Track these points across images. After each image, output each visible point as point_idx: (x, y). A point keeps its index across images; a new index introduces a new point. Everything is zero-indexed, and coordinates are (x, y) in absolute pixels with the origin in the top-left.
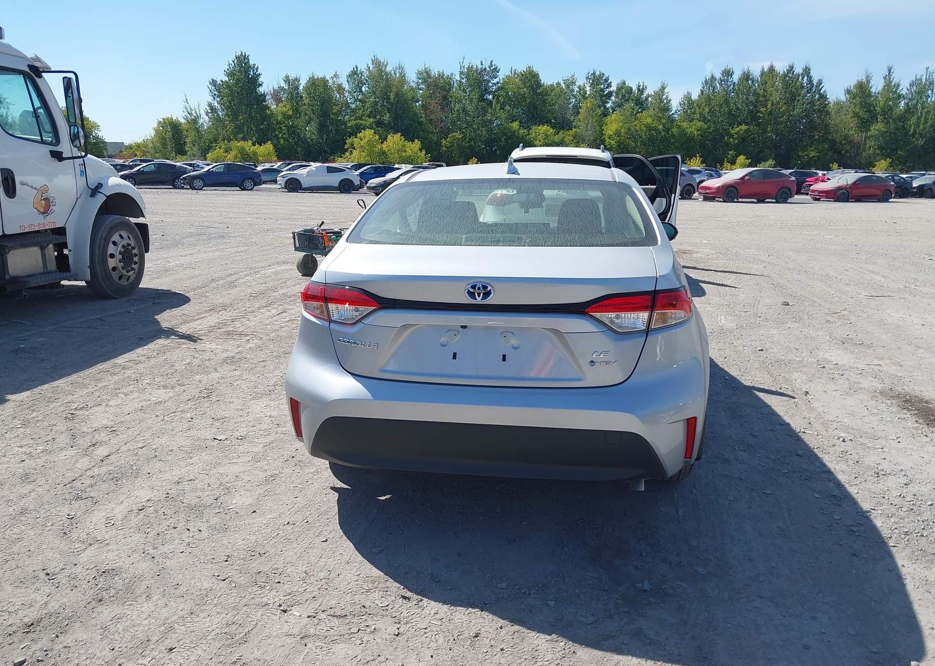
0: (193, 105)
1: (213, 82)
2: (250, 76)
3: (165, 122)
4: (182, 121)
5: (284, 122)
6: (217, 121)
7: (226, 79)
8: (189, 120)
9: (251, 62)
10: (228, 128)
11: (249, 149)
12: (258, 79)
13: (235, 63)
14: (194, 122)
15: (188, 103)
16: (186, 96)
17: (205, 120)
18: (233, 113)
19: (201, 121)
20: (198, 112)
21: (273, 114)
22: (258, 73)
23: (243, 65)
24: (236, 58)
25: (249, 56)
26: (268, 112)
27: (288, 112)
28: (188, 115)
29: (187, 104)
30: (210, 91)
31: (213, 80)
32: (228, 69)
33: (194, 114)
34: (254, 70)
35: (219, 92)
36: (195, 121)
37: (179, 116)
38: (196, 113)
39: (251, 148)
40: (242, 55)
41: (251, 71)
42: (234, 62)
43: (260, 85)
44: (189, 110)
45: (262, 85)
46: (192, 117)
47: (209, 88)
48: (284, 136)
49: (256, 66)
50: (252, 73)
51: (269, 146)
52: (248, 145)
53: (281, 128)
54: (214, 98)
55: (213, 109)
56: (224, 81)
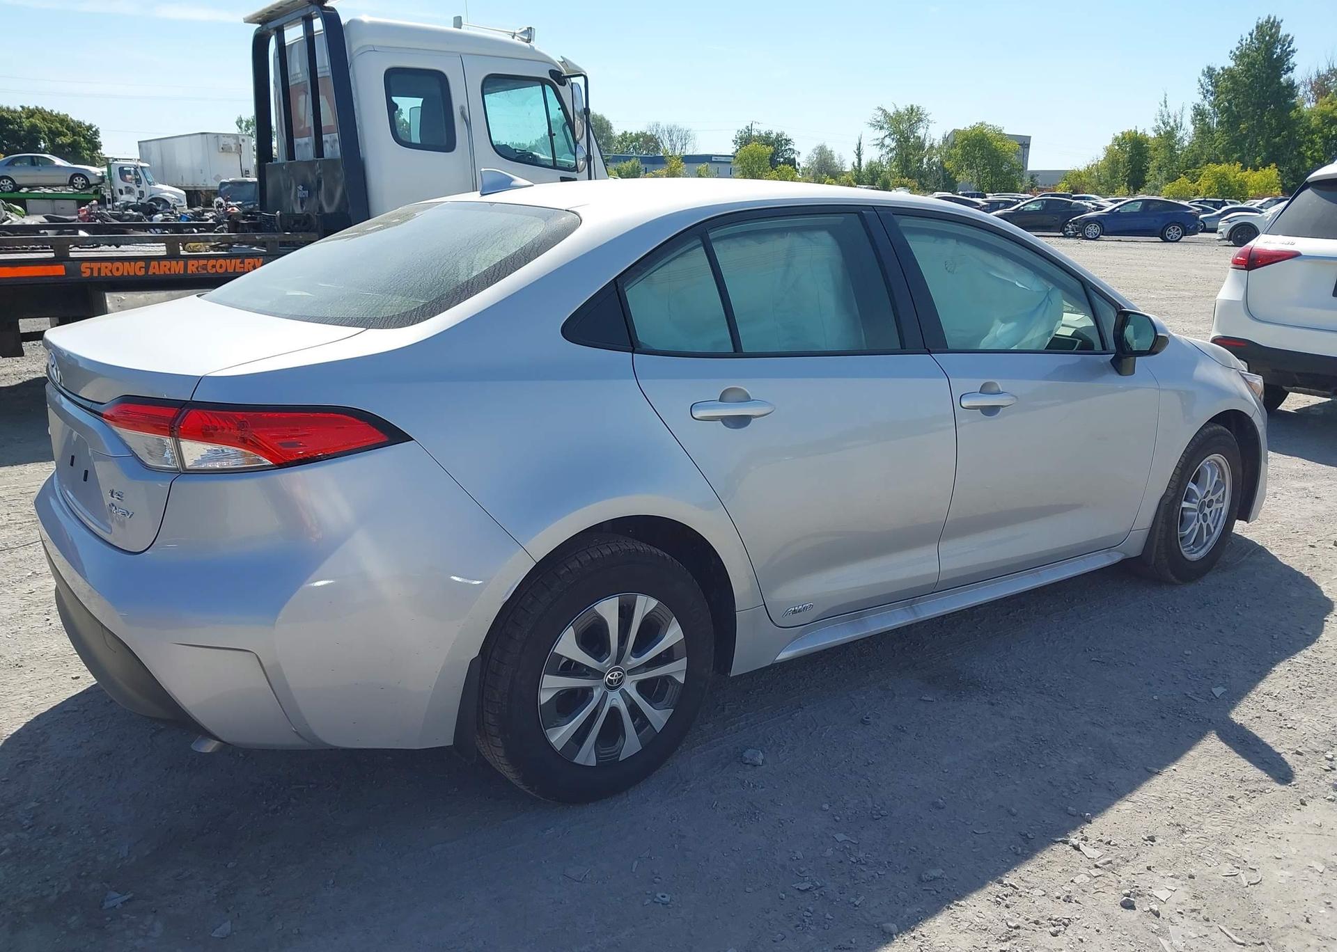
0: (1173, 108)
1: (1210, 73)
2: (1275, 56)
3: (1124, 138)
4: (1151, 134)
5: (1321, 131)
6: (1204, 132)
7: (1232, 64)
8: (1162, 133)
9: (1282, 33)
10: (1217, 144)
11: (1235, 177)
12: (1288, 60)
13: (1253, 36)
14: (1169, 137)
15: (1166, 106)
16: (1166, 95)
17: (1187, 132)
18: (1231, 120)
19: (1179, 134)
20: (1178, 120)
21: (1302, 117)
22: (1291, 49)
23: (1267, 38)
24: (1257, 27)
25: (1282, 21)
26: (1293, 114)
27: (1332, 113)
28: (1162, 125)
29: (1163, 108)
30: (1202, 86)
31: (1209, 68)
32: (1237, 49)
33: (1172, 124)
34: (1284, 45)
35: (1217, 86)
36: (1170, 135)
37: (1147, 127)
38: (1175, 121)
39: (1238, 175)
40: (1267, 22)
41: (1279, 46)
42: (1251, 35)
43: (1290, 69)
44: (1166, 117)
45: (1293, 68)
46: (1168, 128)
47: (1199, 81)
48: (1315, 154)
49: (1290, 38)
50: (1279, 51)
51: (1271, 173)
52: (1233, 172)
53: (1312, 142)
54: (1204, 97)
55: (1199, 113)
56: (1226, 67)
